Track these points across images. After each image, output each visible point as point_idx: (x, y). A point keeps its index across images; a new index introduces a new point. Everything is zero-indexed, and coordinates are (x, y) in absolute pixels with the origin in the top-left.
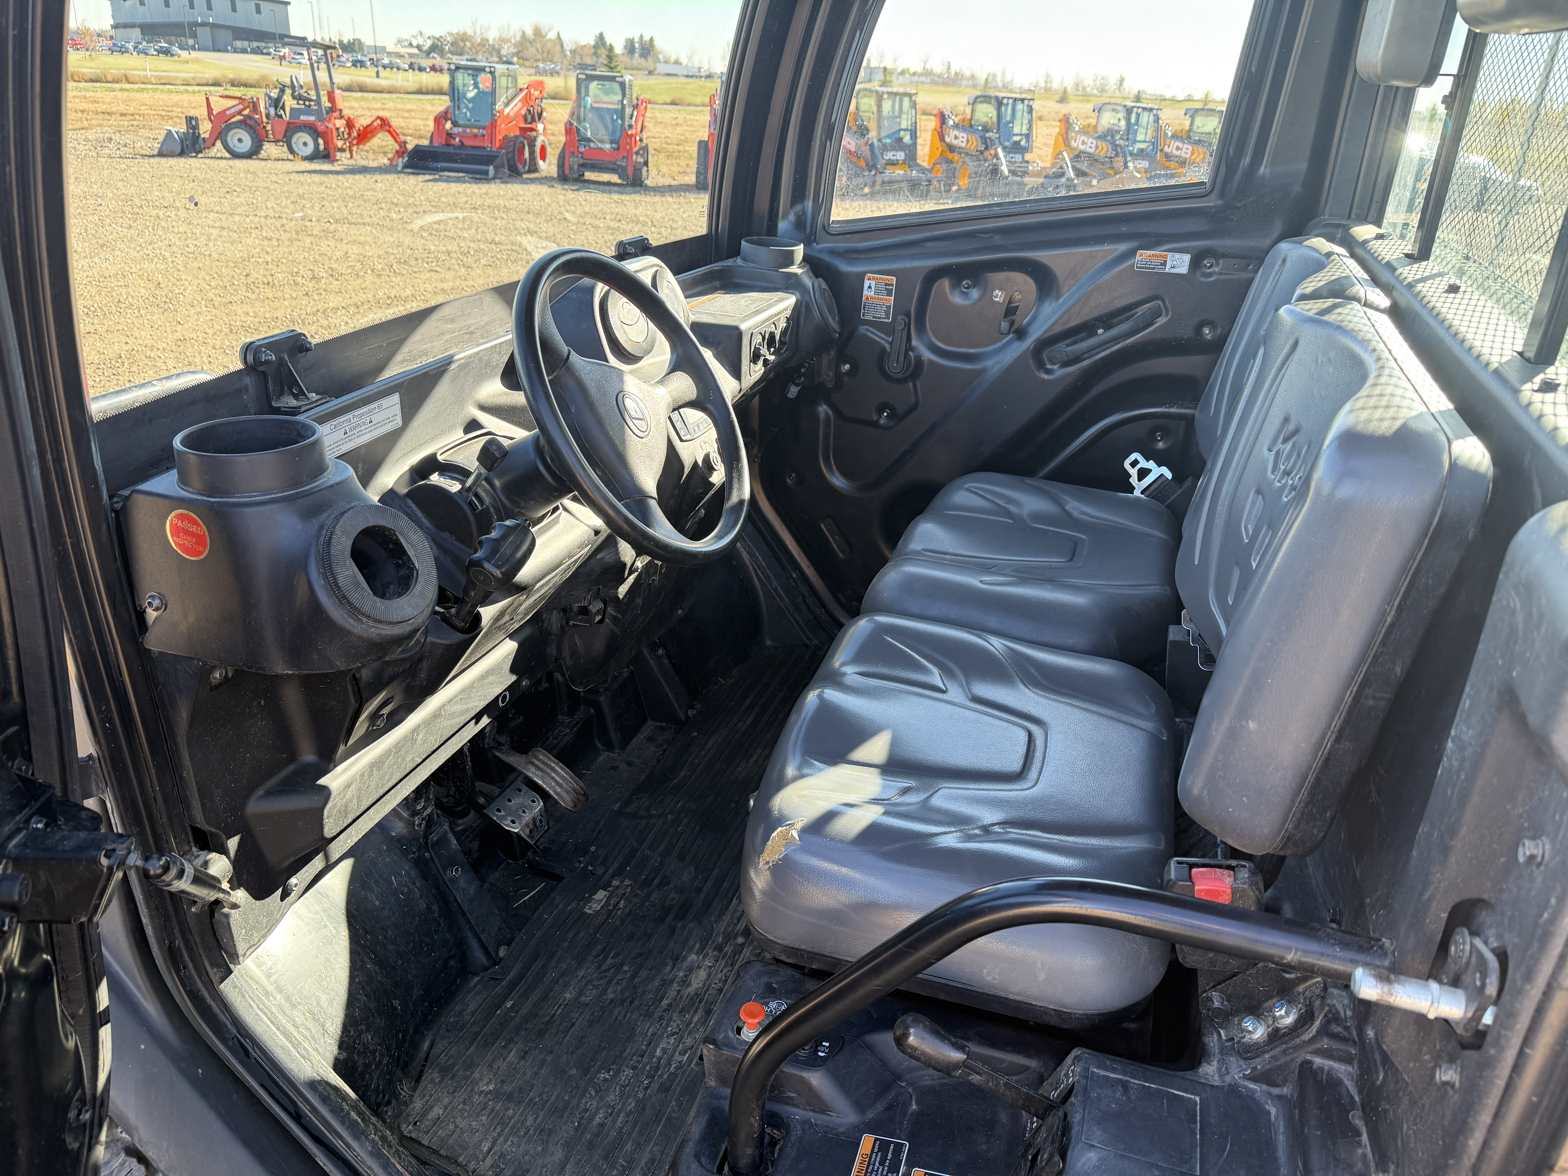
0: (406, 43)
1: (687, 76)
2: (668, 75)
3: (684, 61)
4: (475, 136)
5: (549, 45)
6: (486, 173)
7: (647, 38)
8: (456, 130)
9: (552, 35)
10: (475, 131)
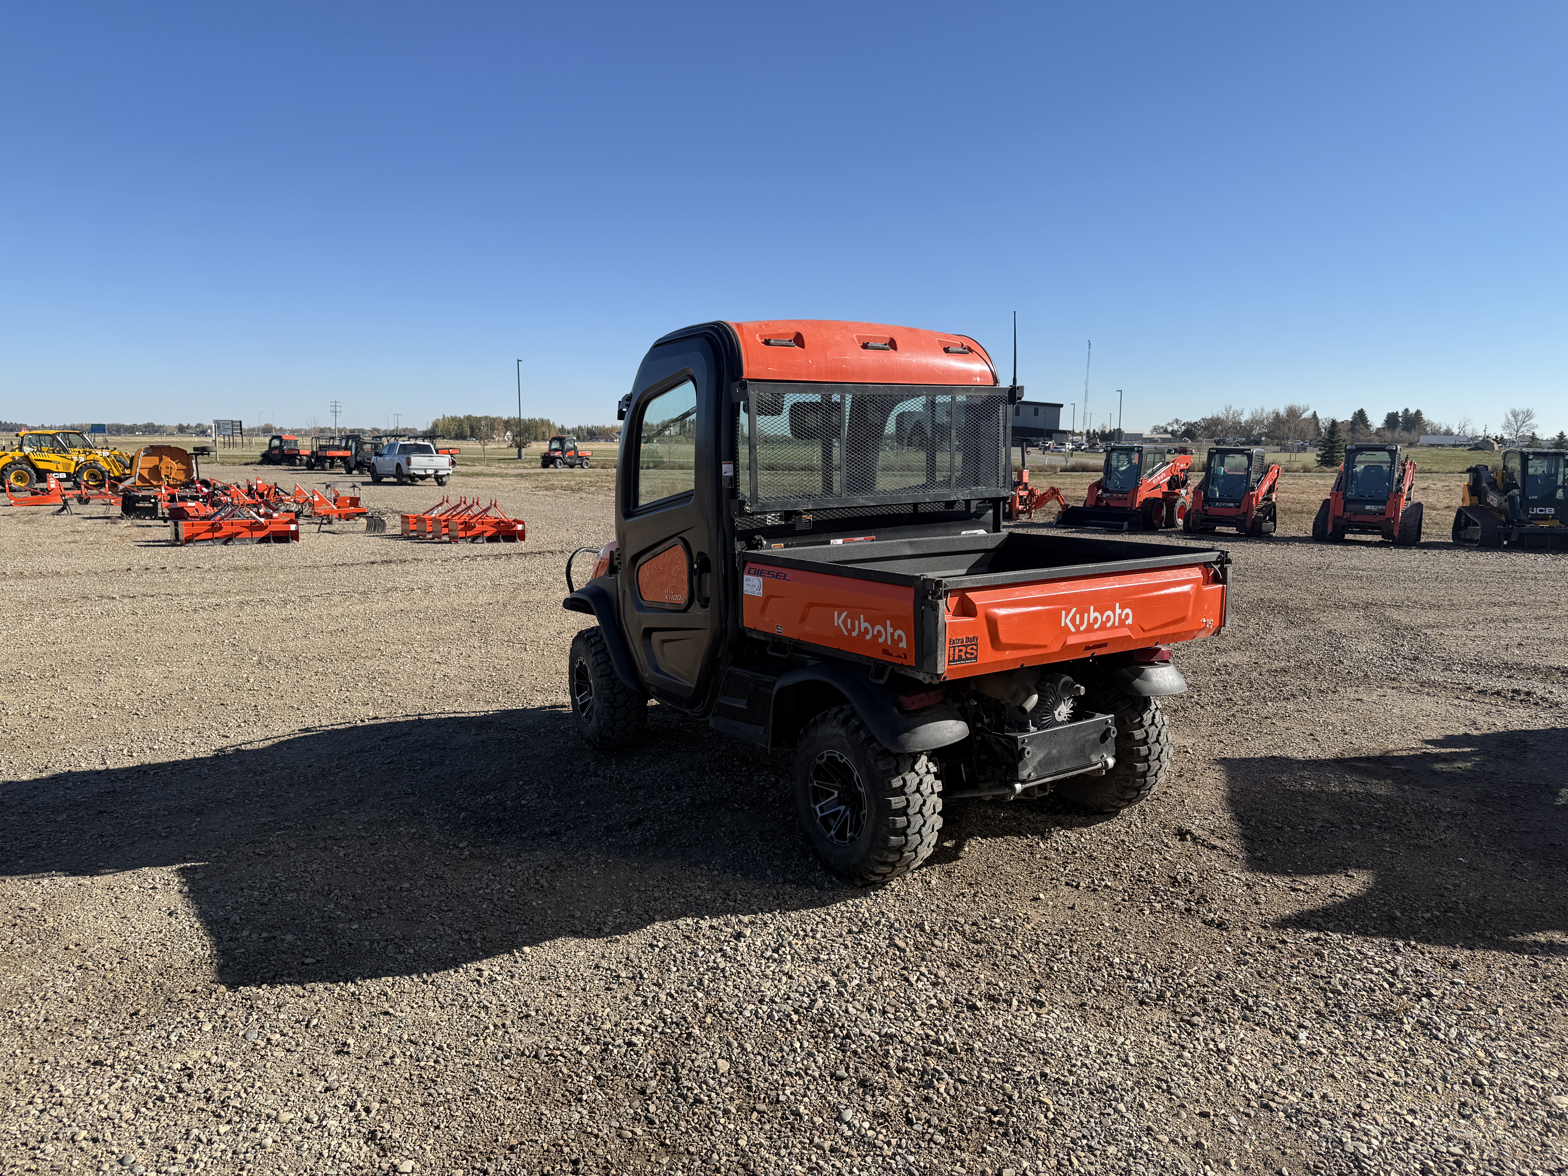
0: (1161, 430)
1: (1454, 446)
2: (1432, 445)
3: (1456, 431)
4: (1119, 499)
5: (1303, 424)
6: (1122, 527)
7: (1412, 411)
8: (1105, 495)
9: (1307, 415)
10: (1121, 495)
